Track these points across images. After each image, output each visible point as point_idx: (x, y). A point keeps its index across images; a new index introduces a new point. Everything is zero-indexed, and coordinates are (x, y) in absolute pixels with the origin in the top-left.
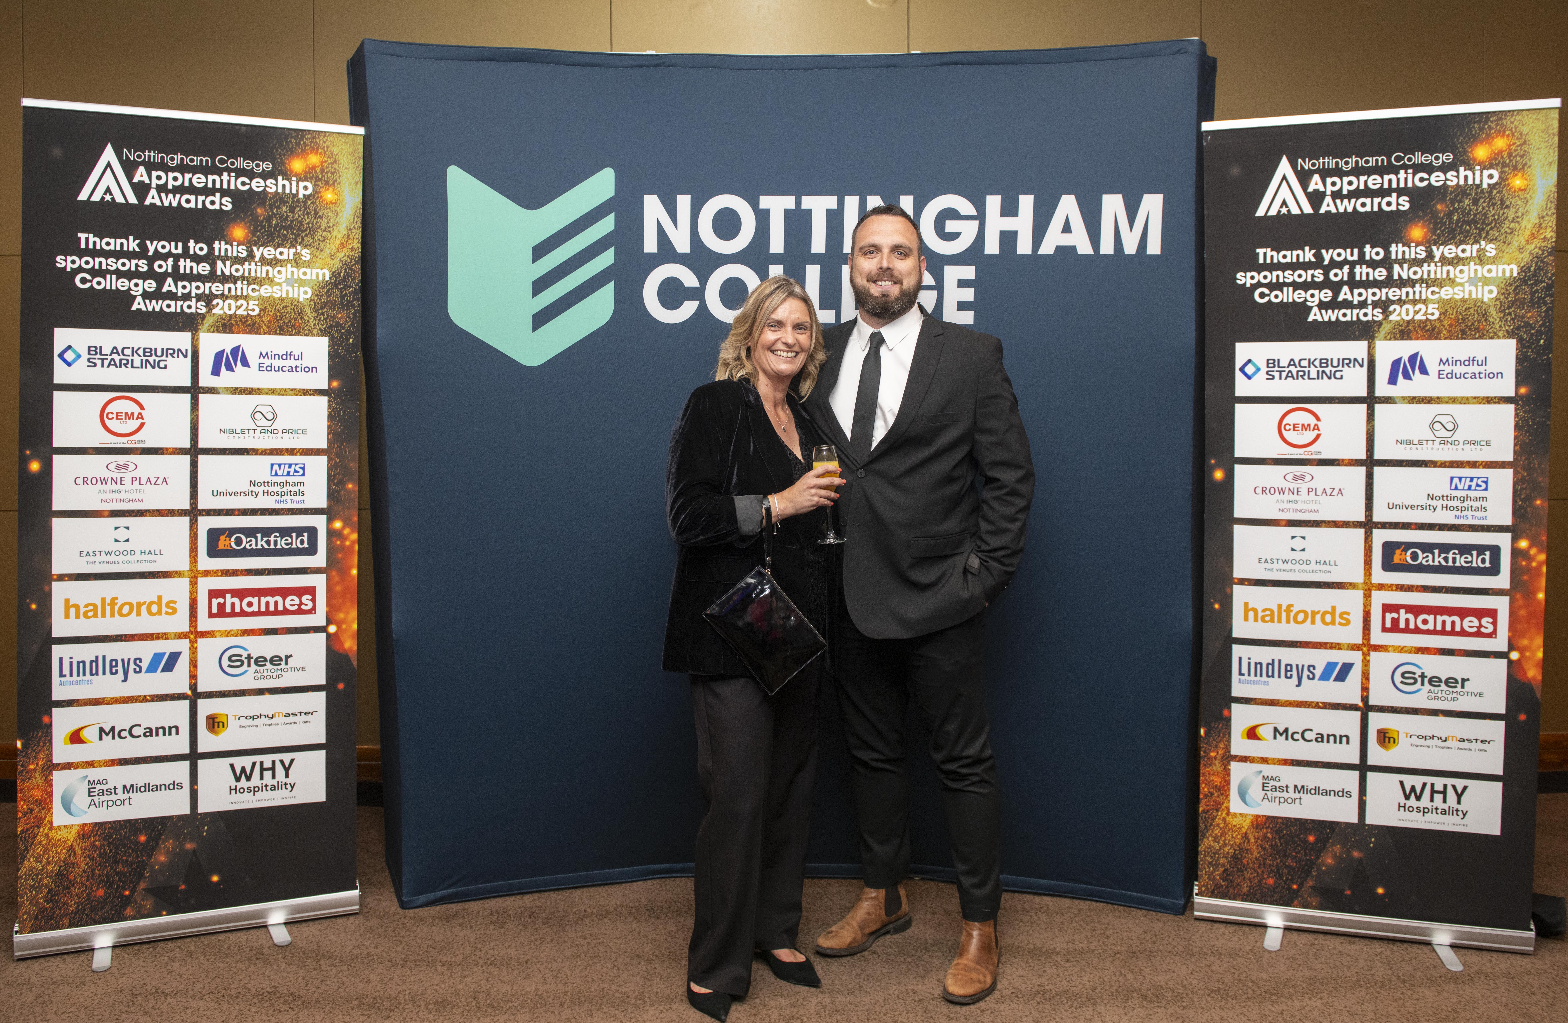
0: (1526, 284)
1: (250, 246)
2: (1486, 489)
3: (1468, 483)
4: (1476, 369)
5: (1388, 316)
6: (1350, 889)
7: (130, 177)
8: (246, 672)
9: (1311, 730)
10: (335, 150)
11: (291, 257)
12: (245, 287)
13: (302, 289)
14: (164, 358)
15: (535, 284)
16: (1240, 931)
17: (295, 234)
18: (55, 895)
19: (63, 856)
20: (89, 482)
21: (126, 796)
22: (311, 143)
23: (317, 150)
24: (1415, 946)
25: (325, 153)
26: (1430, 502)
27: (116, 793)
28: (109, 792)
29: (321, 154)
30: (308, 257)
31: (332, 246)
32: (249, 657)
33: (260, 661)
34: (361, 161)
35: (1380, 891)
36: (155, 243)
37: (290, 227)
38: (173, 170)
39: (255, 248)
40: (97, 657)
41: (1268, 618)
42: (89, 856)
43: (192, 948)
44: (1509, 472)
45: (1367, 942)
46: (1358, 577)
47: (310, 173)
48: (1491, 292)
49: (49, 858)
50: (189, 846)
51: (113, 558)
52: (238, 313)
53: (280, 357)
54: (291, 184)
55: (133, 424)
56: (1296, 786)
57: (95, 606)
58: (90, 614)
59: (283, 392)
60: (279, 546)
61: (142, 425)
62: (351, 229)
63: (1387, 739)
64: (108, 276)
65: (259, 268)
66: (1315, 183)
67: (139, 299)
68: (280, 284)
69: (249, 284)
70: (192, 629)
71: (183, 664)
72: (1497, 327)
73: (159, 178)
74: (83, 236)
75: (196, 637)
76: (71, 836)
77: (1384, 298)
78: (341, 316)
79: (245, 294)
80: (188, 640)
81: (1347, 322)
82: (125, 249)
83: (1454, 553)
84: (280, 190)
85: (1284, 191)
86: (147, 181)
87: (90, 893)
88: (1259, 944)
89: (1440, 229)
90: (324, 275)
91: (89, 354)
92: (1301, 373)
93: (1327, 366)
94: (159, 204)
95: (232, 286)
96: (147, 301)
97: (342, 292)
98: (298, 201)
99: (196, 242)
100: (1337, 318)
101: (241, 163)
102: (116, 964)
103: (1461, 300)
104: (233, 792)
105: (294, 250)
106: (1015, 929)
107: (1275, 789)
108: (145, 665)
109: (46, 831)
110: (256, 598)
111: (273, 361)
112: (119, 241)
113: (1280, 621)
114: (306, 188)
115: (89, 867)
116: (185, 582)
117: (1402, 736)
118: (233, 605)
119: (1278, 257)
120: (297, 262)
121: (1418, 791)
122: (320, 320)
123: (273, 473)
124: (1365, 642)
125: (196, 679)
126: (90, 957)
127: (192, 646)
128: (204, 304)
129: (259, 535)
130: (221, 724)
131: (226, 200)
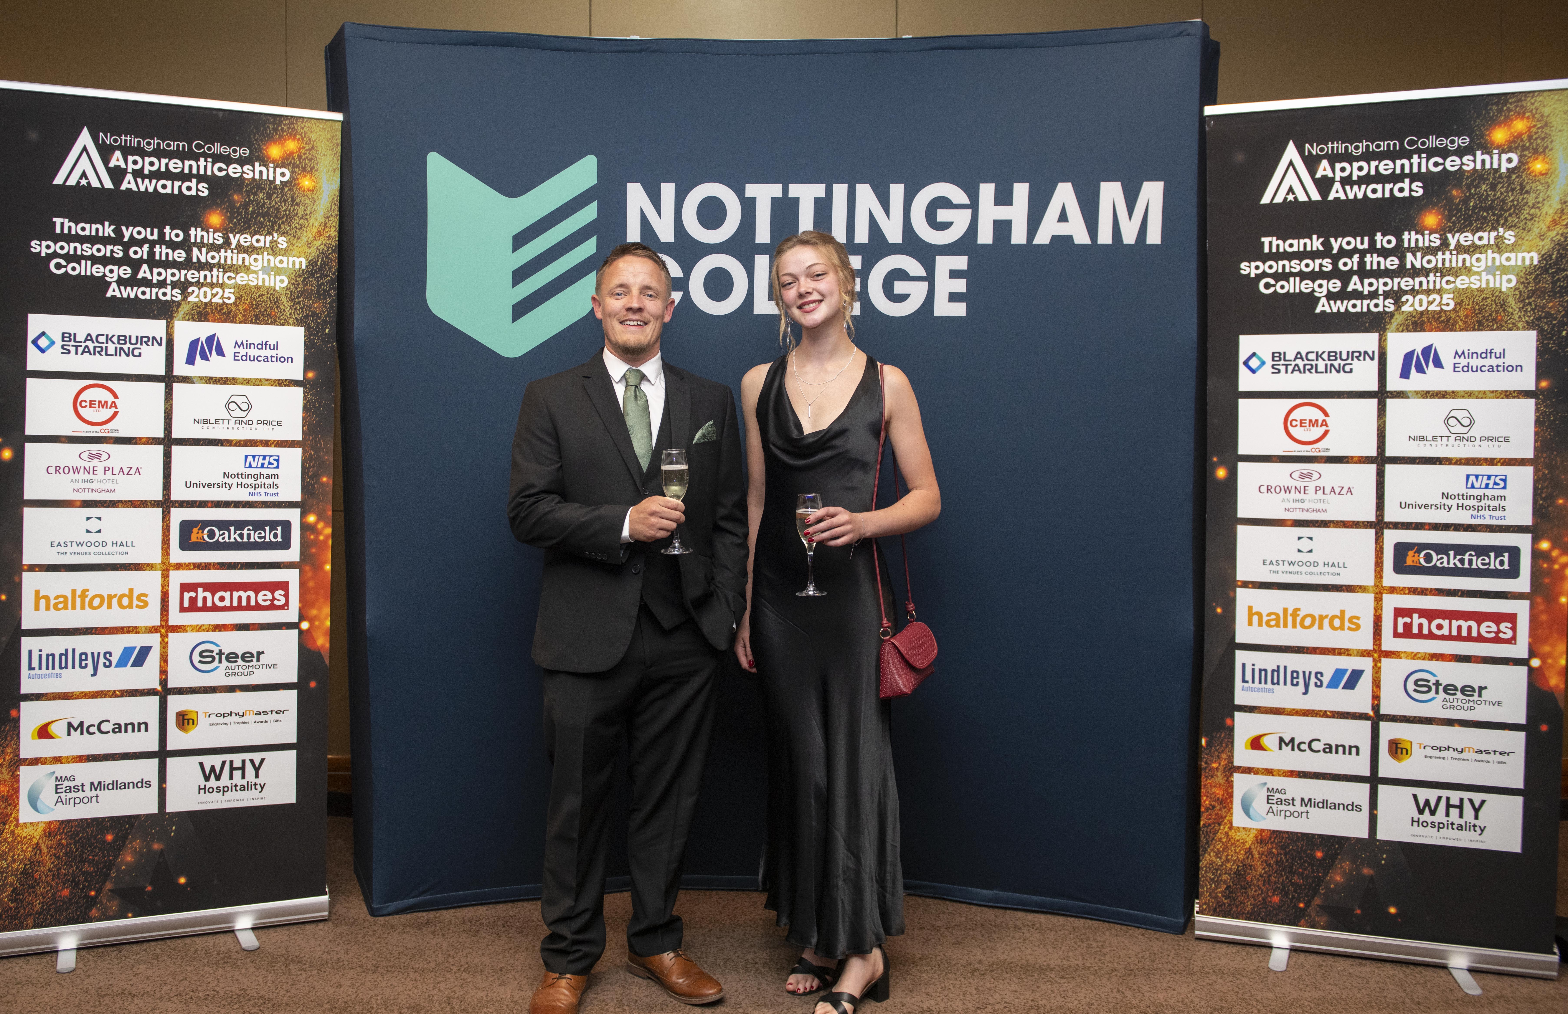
0: (1547, 273)
1: (227, 234)
2: (1504, 488)
3: (1485, 481)
4: (1494, 362)
5: (1400, 307)
6: (1360, 908)
7: (106, 162)
8: (217, 668)
9: (1319, 740)
10: (313, 136)
11: (268, 245)
12: (221, 274)
13: (278, 278)
14: (138, 346)
15: (515, 273)
16: (1244, 951)
17: (271, 221)
18: (19, 894)
19: (28, 854)
20: (61, 471)
21: (94, 793)
22: (289, 128)
23: (295, 135)
24: (1430, 970)
25: (303, 139)
26: (1445, 501)
27: (83, 791)
28: (76, 789)
29: (298, 140)
30: (285, 245)
31: (309, 234)
32: (220, 653)
33: (231, 657)
34: (339, 148)
35: (1392, 910)
36: (131, 228)
37: (267, 214)
38: (150, 155)
39: (231, 236)
40: (67, 650)
41: (1273, 623)
42: (55, 855)
43: (158, 951)
44: (1530, 470)
45: (1379, 965)
46: (1369, 580)
47: (287, 159)
48: (1509, 281)
49: (14, 855)
50: (156, 846)
51: (84, 549)
52: (213, 301)
53: (256, 346)
54: (268, 171)
55: (107, 413)
56: (1302, 799)
57: (65, 597)
58: (61, 606)
59: (258, 382)
60: (252, 540)
61: (116, 414)
62: (328, 217)
63: (1399, 750)
64: (83, 262)
65: (235, 255)
66: (1324, 169)
67: (114, 285)
68: (256, 272)
69: (224, 272)
70: (163, 624)
71: (153, 660)
72: (1516, 317)
73: (135, 162)
74: (58, 221)
75: (167, 632)
76: (38, 833)
77: (1396, 288)
78: (318, 306)
79: (221, 281)
80: (159, 635)
81: (1357, 313)
82: (101, 234)
83: (1471, 555)
84: (257, 177)
85: (1291, 177)
86: (123, 166)
87: (56, 893)
88: (1263, 964)
89: (1455, 215)
90: (301, 263)
91: (63, 341)
92: (1308, 367)
93: (1336, 359)
94: (135, 189)
95: (207, 273)
96: (122, 288)
97: (318, 281)
98: (275, 187)
99: (172, 229)
100: (1346, 309)
101: (219, 149)
102: (81, 965)
103: (1478, 290)
104: (202, 791)
105: (271, 238)
106: (1006, 945)
107: (1280, 802)
108: (115, 659)
109: (12, 828)
110: (229, 593)
111: (248, 350)
112: (94, 227)
113: (1285, 626)
114: (283, 175)
115: (54, 866)
116: (157, 575)
117: (1415, 747)
118: (205, 599)
119: (1284, 246)
120: (273, 249)
121: (1433, 806)
122: (296, 309)
123: (247, 465)
124: (1376, 648)
125: (166, 675)
126: (54, 959)
127: (163, 640)
128: (179, 291)
129: (232, 528)
130: (191, 721)
131: (203, 186)
